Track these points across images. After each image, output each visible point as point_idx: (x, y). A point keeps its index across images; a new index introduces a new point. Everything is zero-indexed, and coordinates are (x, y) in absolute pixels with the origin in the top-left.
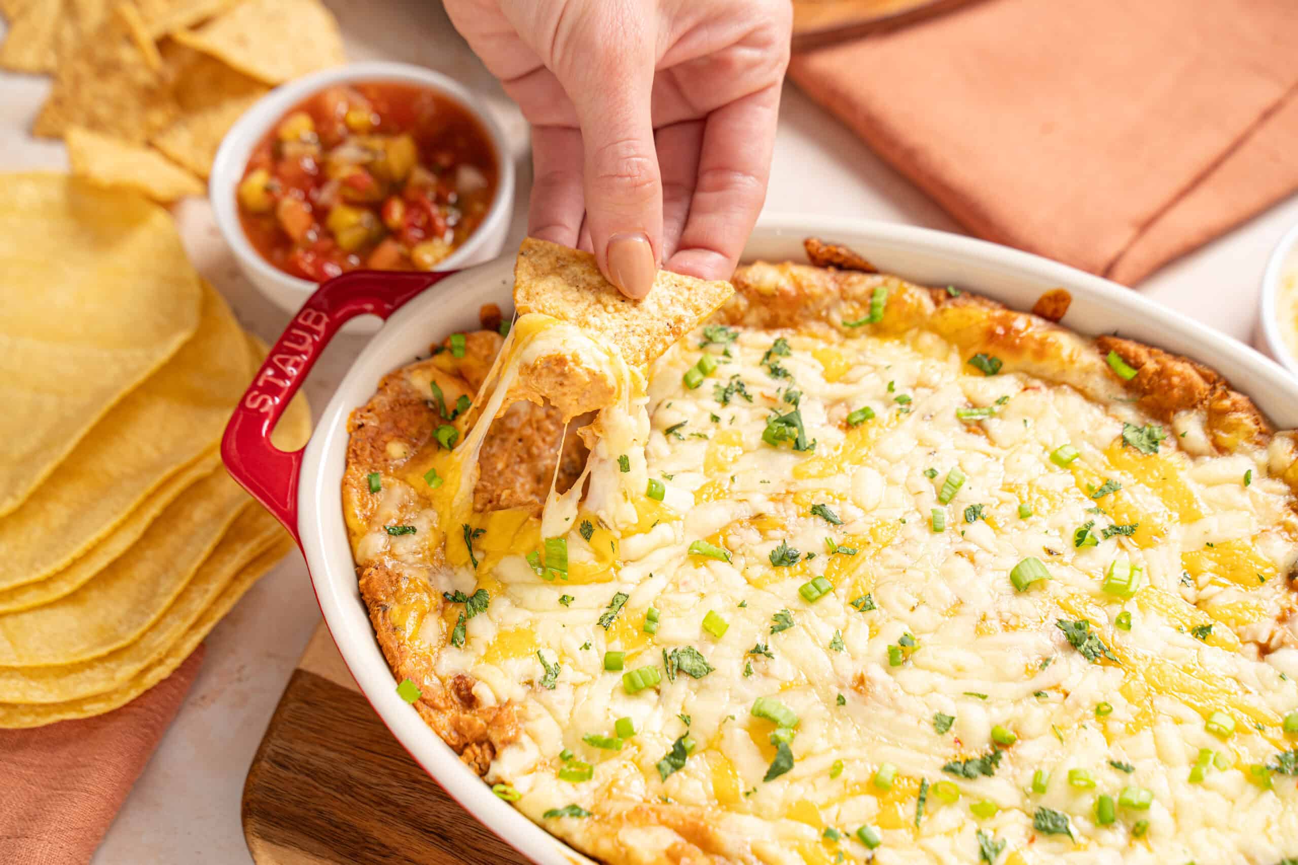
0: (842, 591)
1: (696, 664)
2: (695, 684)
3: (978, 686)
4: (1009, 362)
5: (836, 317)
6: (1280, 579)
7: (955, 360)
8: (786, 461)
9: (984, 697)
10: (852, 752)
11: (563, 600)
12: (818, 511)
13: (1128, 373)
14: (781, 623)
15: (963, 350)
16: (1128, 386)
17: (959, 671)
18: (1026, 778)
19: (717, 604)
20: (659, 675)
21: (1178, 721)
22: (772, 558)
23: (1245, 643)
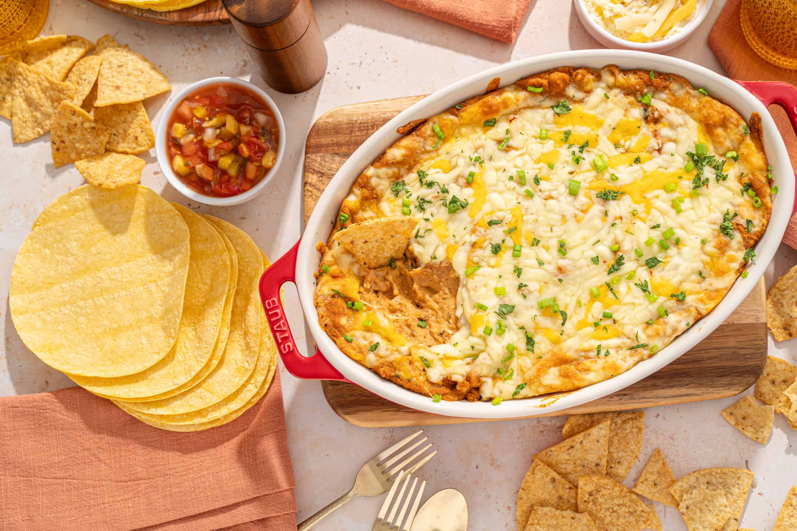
0: (524, 244)
1: (509, 309)
2: (512, 314)
3: (594, 239)
4: (497, 117)
5: (429, 148)
6: (644, 123)
7: (479, 131)
8: (463, 215)
9: (599, 241)
10: (578, 294)
12: (491, 223)
13: (540, 90)
14: (518, 271)
15: (478, 124)
16: (542, 94)
17: (585, 239)
18: (633, 255)
19: (493, 284)
20: (501, 322)
21: (657, 197)
22: (493, 252)
23: (651, 153)
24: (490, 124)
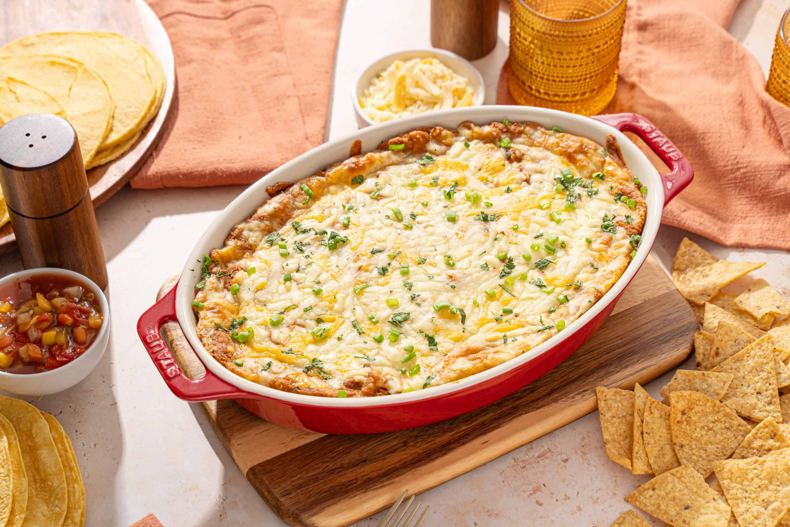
0: (410, 264)
1: (403, 316)
2: (409, 322)
3: (481, 250)
4: (364, 174)
5: (300, 204)
6: (507, 162)
7: (348, 188)
8: (346, 249)
9: (485, 252)
10: (473, 297)
11: (339, 339)
12: (373, 253)
13: (402, 147)
14: (408, 286)
15: (346, 183)
16: (404, 151)
17: (470, 253)
18: (522, 260)
19: (384, 298)
20: (396, 330)
21: (534, 214)
22: (380, 274)
23: (521, 184)
24: (357, 181)
